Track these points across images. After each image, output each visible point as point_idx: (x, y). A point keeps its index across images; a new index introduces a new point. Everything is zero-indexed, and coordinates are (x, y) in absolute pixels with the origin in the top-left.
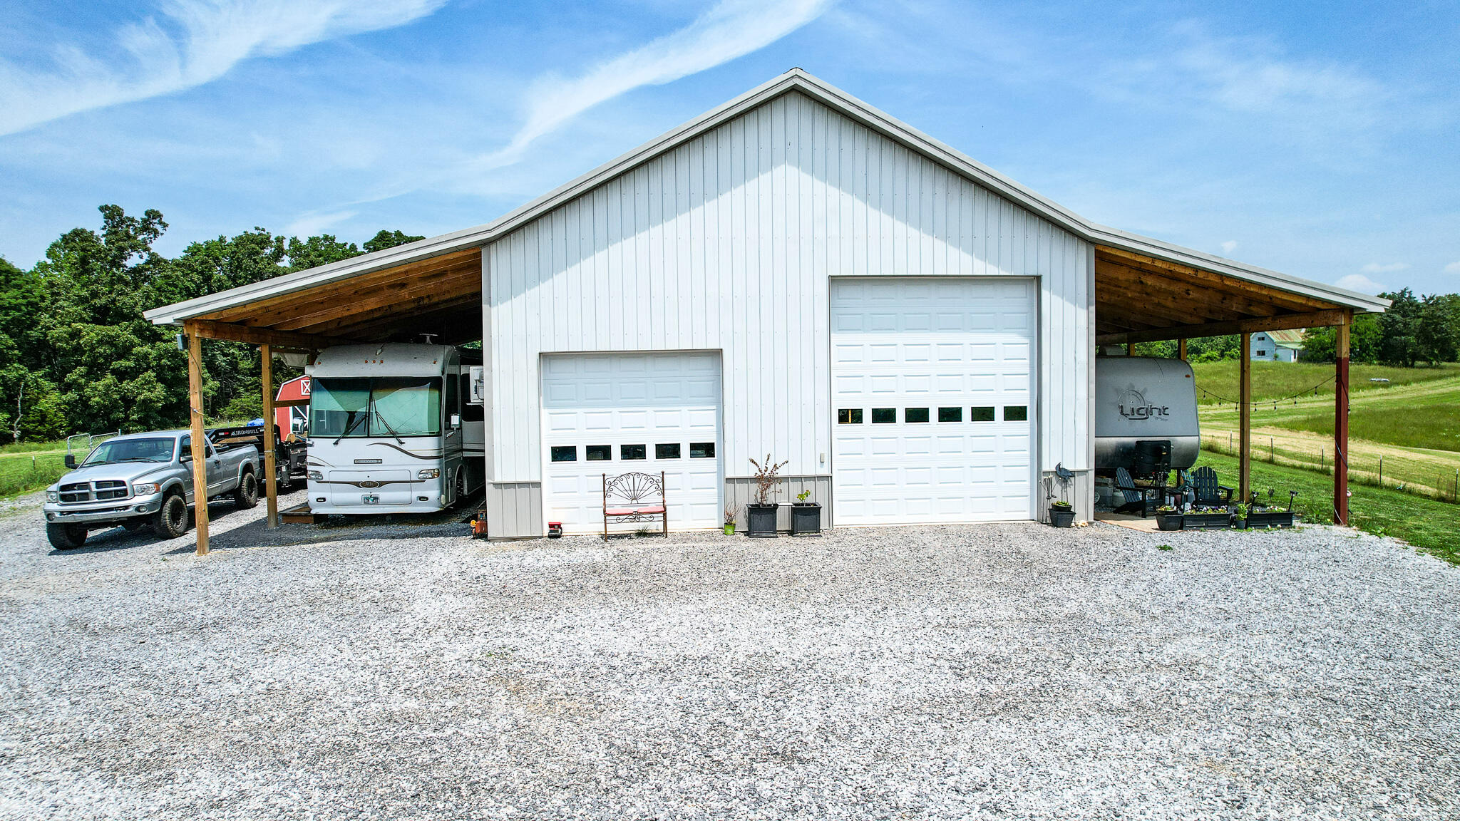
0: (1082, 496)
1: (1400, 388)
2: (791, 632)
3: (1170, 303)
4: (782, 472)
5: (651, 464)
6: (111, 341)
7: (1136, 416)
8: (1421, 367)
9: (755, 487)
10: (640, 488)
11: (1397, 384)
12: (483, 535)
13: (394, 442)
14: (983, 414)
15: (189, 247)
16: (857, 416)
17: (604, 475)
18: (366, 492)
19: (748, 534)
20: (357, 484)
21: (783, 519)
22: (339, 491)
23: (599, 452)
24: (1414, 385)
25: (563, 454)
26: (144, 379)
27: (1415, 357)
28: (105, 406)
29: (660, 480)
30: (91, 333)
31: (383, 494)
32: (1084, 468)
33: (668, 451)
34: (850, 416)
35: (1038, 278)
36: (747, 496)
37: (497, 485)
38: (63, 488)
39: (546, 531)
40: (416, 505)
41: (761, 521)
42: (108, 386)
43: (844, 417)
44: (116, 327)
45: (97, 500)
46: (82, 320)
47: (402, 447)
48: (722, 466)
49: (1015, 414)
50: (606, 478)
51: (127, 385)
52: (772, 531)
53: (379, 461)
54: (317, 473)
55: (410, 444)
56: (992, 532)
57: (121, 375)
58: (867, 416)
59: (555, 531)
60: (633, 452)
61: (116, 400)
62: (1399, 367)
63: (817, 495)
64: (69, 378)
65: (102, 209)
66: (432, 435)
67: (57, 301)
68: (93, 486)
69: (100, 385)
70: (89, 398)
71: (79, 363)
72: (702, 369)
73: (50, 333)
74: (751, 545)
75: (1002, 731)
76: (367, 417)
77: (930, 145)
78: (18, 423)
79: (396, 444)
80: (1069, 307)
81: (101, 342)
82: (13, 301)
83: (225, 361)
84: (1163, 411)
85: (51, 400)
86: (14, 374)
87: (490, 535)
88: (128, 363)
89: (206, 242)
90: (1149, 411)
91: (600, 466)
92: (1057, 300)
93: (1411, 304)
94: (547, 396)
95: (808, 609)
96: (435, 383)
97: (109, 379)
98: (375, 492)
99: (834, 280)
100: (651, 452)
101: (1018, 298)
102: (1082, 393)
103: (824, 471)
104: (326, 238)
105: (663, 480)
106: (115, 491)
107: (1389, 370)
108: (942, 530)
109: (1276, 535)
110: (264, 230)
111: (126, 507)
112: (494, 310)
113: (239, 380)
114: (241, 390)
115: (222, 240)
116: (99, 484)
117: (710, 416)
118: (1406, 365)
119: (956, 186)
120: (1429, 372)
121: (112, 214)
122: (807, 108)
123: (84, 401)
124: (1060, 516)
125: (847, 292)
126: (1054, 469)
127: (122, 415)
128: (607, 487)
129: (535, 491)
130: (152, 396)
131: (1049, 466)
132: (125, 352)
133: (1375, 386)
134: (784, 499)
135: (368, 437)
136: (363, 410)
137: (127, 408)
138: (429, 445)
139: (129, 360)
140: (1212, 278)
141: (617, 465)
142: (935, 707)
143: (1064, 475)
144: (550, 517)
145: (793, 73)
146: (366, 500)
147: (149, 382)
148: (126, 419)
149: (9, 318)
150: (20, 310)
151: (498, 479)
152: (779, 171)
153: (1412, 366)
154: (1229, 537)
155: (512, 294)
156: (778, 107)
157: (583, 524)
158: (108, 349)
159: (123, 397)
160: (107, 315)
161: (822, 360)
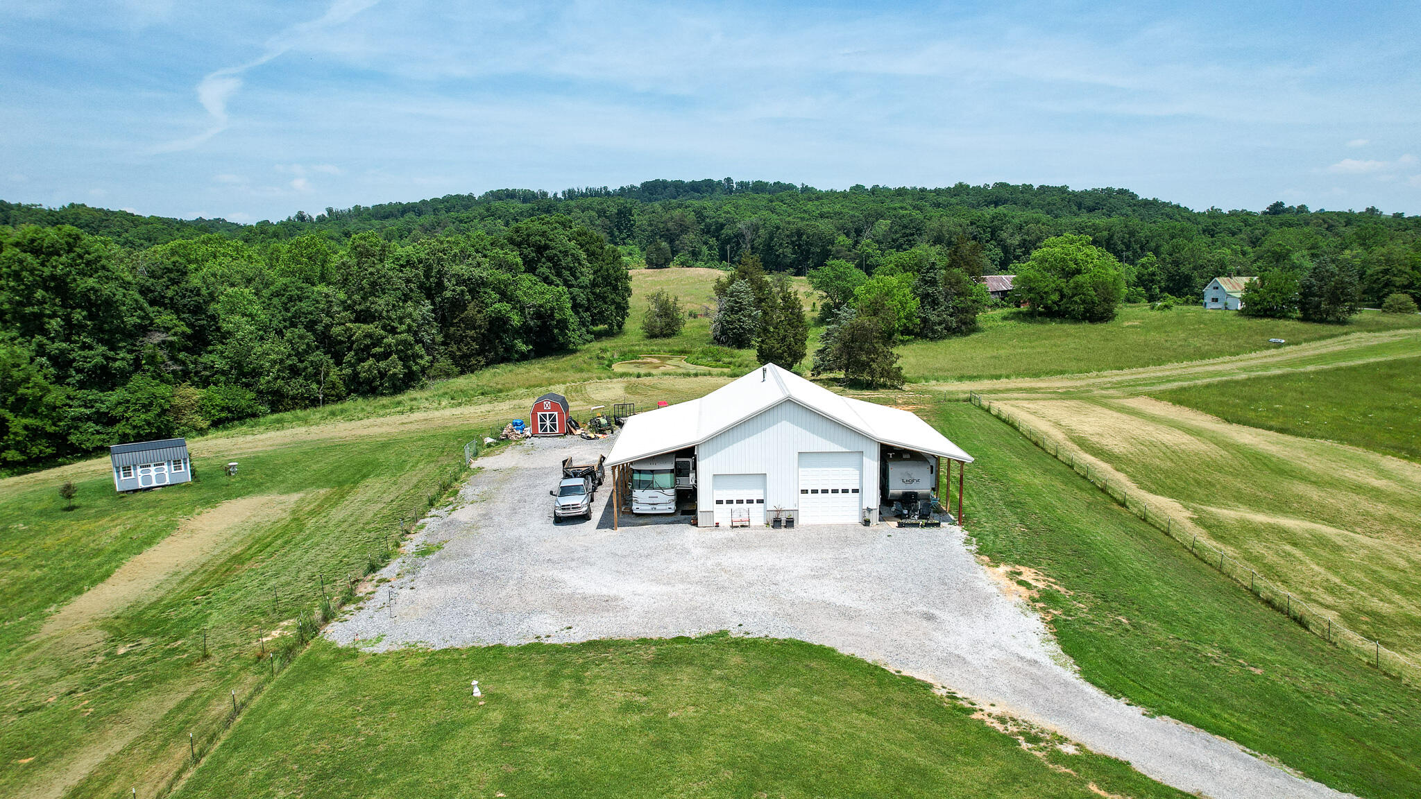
0: (874, 517)
2: (780, 560)
4: (783, 509)
5: (745, 505)
6: (370, 335)
7: (908, 483)
9: (775, 513)
10: (742, 513)
12: (696, 524)
13: (660, 490)
14: (845, 491)
16: (806, 492)
17: (731, 509)
18: (652, 506)
19: (773, 527)
20: (649, 504)
21: (783, 523)
22: (643, 506)
23: (730, 502)
25: (719, 502)
26: (390, 360)
28: (369, 378)
29: (748, 510)
30: (358, 330)
31: (657, 507)
32: (876, 506)
33: (750, 502)
34: (804, 492)
35: (862, 452)
36: (773, 516)
37: (701, 510)
39: (715, 525)
40: (667, 510)
41: (778, 524)
42: (370, 365)
44: (372, 326)
46: (351, 321)
47: (663, 492)
48: (765, 507)
49: (855, 491)
51: (382, 364)
52: (780, 526)
53: (656, 497)
54: (636, 501)
55: (666, 491)
56: (845, 527)
57: (377, 358)
58: (810, 492)
59: (717, 526)
60: (740, 502)
61: (375, 374)
63: (793, 515)
64: (346, 359)
66: (672, 488)
69: (366, 365)
70: (359, 373)
72: (760, 479)
74: (773, 531)
76: (652, 482)
78: (322, 391)
80: (872, 461)
81: (364, 336)
84: (918, 481)
85: (334, 374)
86: (316, 358)
87: (699, 525)
88: (380, 350)
90: (913, 481)
91: (730, 506)
92: (868, 460)
94: (715, 486)
95: (785, 554)
96: (672, 471)
97: (371, 361)
98: (655, 506)
99: (800, 453)
100: (745, 502)
101: (855, 458)
102: (875, 486)
103: (796, 508)
108: (830, 526)
109: (934, 529)
111: (580, 512)
112: (701, 461)
117: (762, 491)
119: (837, 426)
122: (792, 406)
123: (356, 375)
124: (867, 523)
125: (804, 456)
126: (866, 508)
127: (378, 384)
128: (732, 512)
129: (711, 513)
130: (396, 370)
131: (864, 507)
132: (378, 342)
134: (783, 517)
135: (653, 489)
136: (650, 480)
137: (382, 378)
138: (672, 492)
139: (381, 347)
141: (735, 506)
143: (869, 510)
144: (716, 521)
145: (788, 395)
146: (652, 509)
147: (393, 362)
148: (382, 384)
150: (312, 314)
152: (784, 422)
155: (707, 457)
156: (783, 406)
157: (725, 523)
158: (368, 341)
159: (379, 372)
160: (364, 317)
161: (796, 476)
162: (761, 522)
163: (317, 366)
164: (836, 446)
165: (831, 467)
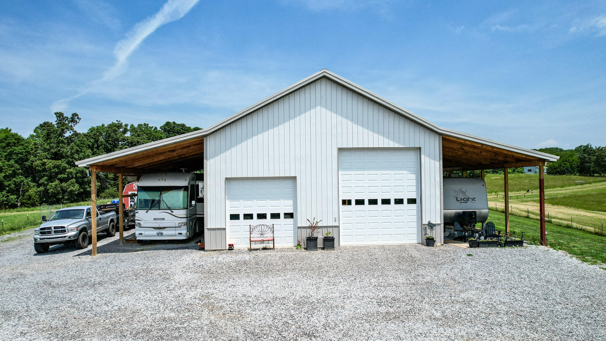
0: (438, 234)
1: (588, 185)
2: (318, 288)
3: (475, 156)
4: (320, 224)
5: (269, 221)
6: (58, 167)
7: (463, 201)
8: (596, 177)
9: (309, 230)
10: (264, 231)
11: (586, 183)
12: (202, 249)
13: (169, 211)
14: (399, 201)
15: (90, 129)
16: (349, 202)
17: (250, 225)
18: (158, 231)
19: (306, 249)
20: (155, 228)
21: (320, 243)
22: (147, 231)
23: (248, 216)
24: (593, 184)
25: (235, 217)
26: (71, 182)
27: (594, 172)
28: (55, 193)
29: (272, 227)
30: (50, 163)
31: (165, 232)
32: (440, 223)
33: (276, 216)
34: (347, 202)
35: (420, 148)
36: (306, 234)
37: (209, 229)
38: (42, 229)
39: (228, 247)
40: (178, 236)
41: (312, 243)
42: (56, 185)
43: (344, 202)
44: (60, 161)
45: (54, 234)
46: (47, 158)
47: (172, 213)
48: (295, 223)
49: (412, 201)
50: (251, 226)
51: (64, 184)
52: (315, 247)
53: (163, 219)
54: (139, 224)
55: (175, 212)
56: (402, 248)
57: (62, 180)
58: (353, 202)
59: (231, 248)
60: (262, 216)
61: (59, 190)
62: (587, 176)
63: (333, 233)
64: (41, 181)
65: (56, 114)
66: (184, 209)
67: (37, 150)
68: (53, 228)
69: (53, 184)
70: (49, 190)
71: (45, 175)
72: (288, 184)
73: (35, 163)
74: (307, 253)
75: (392, 326)
76: (159, 201)
77: (376, 97)
78: (20, 200)
79: (170, 212)
80: (432, 161)
81: (54, 167)
82: (20, 151)
83: (103, 174)
84: (473, 199)
85: (33, 191)
86: (19, 180)
87: (206, 249)
88: (64, 176)
89: (97, 127)
90: (468, 199)
91: (249, 222)
92: (427, 159)
93: (591, 150)
94: (229, 195)
95: (326, 279)
96: (185, 188)
97: (57, 182)
98: (161, 231)
99: (340, 150)
100: (269, 216)
101: (411, 157)
102: (438, 193)
103: (336, 224)
104: (145, 124)
105: (273, 227)
106: (61, 230)
107: (583, 177)
108: (383, 248)
109: (515, 250)
110: (120, 121)
111: (65, 237)
112: (208, 162)
113: (108, 182)
114: (109, 186)
115: (103, 125)
116: (55, 228)
117: (291, 202)
118: (590, 176)
119: (387, 113)
120: (600, 179)
121: (59, 115)
122: (329, 84)
123: (46, 191)
124: (430, 242)
125: (345, 154)
126: (427, 223)
127: (61, 197)
128: (251, 230)
129: (223, 231)
130: (74, 189)
131: (425, 222)
132: (63, 170)
133: (577, 184)
134: (320, 235)
135: (159, 209)
136: (157, 199)
137: (64, 193)
138: (183, 213)
139: (65, 174)
140: (489, 148)
141: (255, 221)
142: (368, 317)
143: (431, 226)
144: (229, 242)
145: (323, 71)
146: (158, 234)
147: (73, 183)
148: (63, 198)
149: (18, 157)
150: (22, 154)
151: (209, 227)
152: (318, 108)
153: (593, 176)
154: (497, 250)
155: (216, 155)
156: (318, 84)
157: (242, 245)
158: (57, 170)
159: (62, 189)
160: (56, 156)
161: (335, 181)
162: (291, 244)
163: (18, 185)
164: (386, 140)
165: (379, 170)
